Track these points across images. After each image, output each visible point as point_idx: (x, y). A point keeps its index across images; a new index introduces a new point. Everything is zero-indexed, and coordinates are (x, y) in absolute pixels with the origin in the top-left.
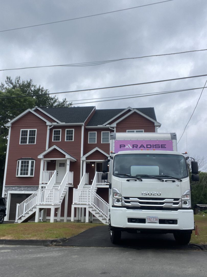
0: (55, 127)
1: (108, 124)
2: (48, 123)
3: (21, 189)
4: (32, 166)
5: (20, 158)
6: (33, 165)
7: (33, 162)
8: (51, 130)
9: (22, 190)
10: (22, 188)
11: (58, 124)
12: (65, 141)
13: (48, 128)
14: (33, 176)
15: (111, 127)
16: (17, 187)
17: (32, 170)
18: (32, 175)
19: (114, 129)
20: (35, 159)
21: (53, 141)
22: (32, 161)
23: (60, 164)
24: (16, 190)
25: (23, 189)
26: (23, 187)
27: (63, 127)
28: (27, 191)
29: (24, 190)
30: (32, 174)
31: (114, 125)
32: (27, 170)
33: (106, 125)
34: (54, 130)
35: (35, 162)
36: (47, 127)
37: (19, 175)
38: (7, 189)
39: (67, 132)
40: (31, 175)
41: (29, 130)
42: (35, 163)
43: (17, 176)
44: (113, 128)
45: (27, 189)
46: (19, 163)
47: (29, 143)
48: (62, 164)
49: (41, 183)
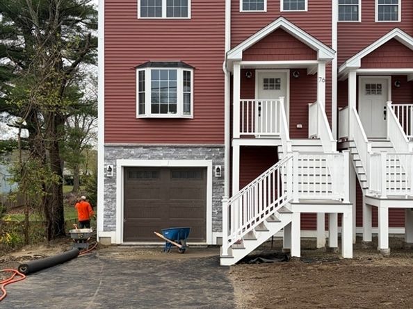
3: (155, 153)
4: (186, 83)
5: (143, 62)
6: (189, 84)
7: (189, 72)
9: (160, 158)
10: (159, 151)
14: (191, 116)
16: (144, 147)
17: (187, 98)
18: (189, 113)
20: (194, 66)
21: (241, 10)
22: (184, 72)
23: (266, 81)
24: (140, 157)
26: (163, 147)
28: (176, 158)
29: (165, 157)
30: (187, 110)
32: (173, 97)
35: (194, 73)
37: (148, 114)
38: (111, 154)
40: (185, 113)
42: (194, 76)
43: (138, 116)
45: (175, 155)
46: (142, 75)
47: (167, 16)
48: (272, 80)
49: (239, 137)
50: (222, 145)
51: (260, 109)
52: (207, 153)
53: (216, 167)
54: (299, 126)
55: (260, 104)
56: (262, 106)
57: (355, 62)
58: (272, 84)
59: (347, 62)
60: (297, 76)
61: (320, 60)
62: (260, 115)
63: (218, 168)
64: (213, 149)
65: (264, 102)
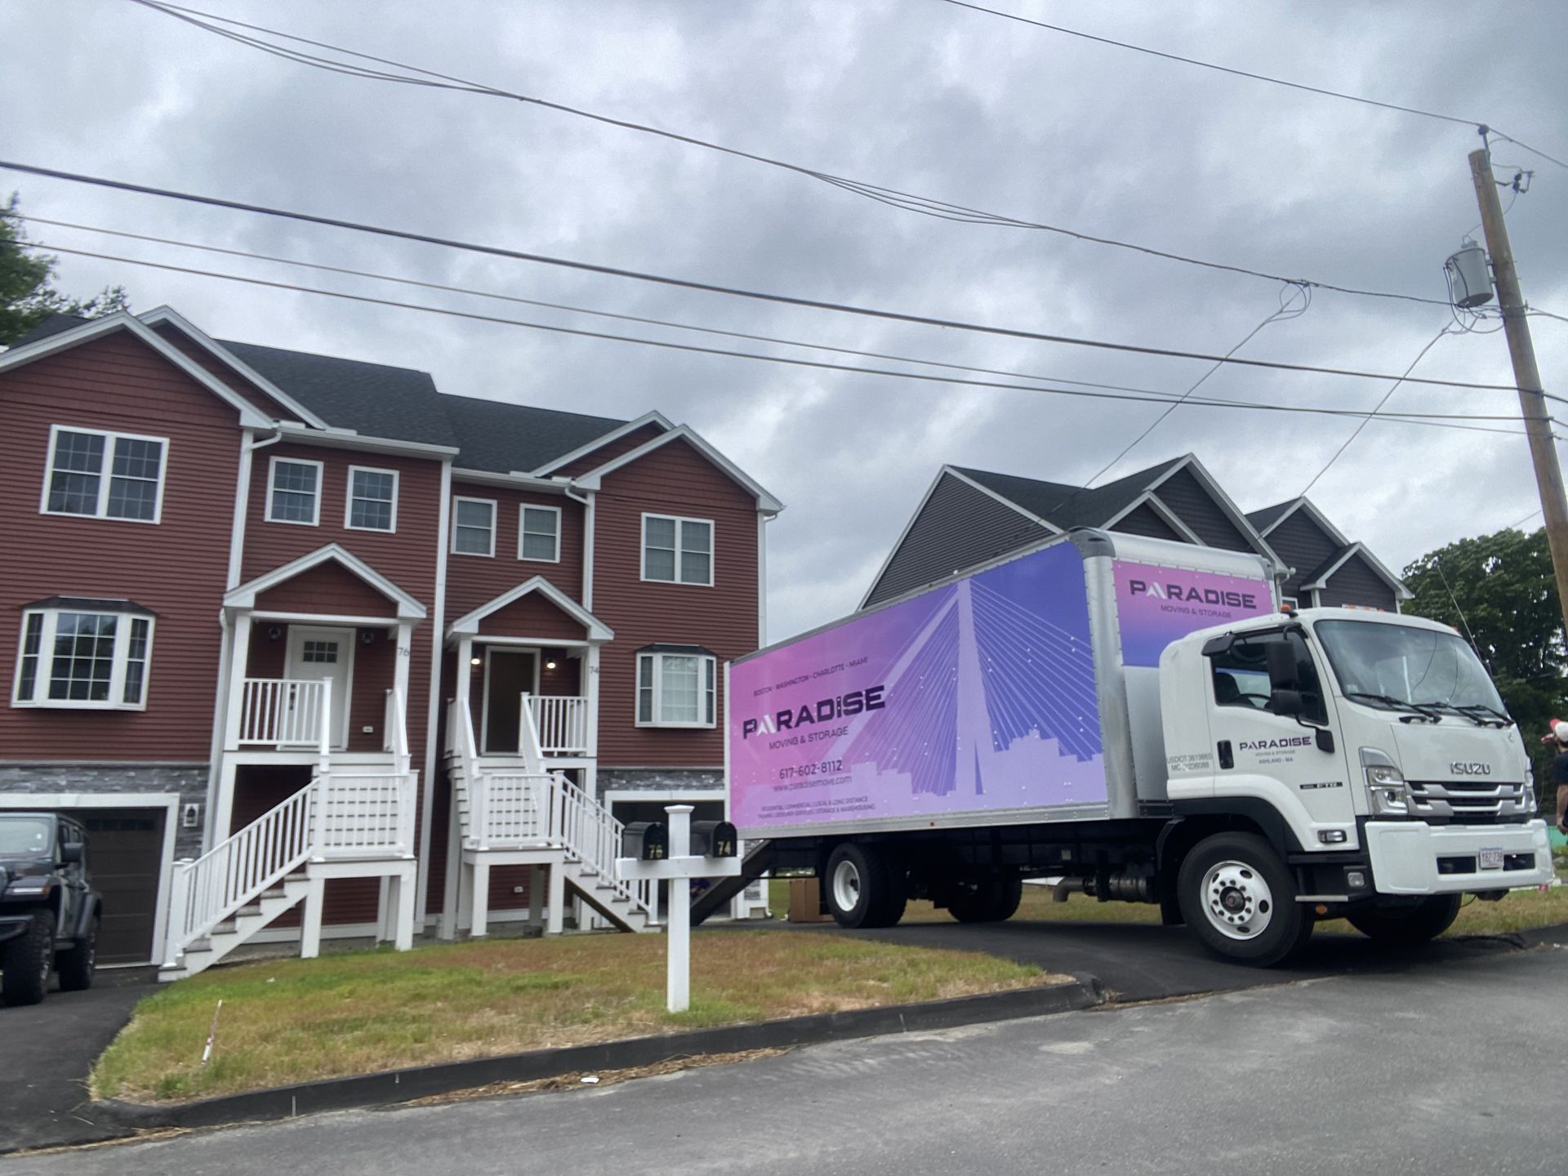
0: (289, 446)
1: (560, 472)
2: (252, 417)
4: (137, 647)
5: (41, 598)
6: (143, 644)
7: (145, 623)
8: (260, 459)
9: (59, 789)
10: (58, 775)
11: (310, 432)
12: (342, 527)
13: (248, 444)
14: (141, 706)
15: (573, 489)
16: (23, 768)
17: (134, 670)
18: (137, 701)
19: (584, 496)
20: (157, 610)
21: (268, 518)
22: (135, 621)
23: (309, 645)
24: (10, 786)
25: (63, 783)
26: (68, 767)
27: (337, 456)
28: (97, 790)
29: (71, 787)
30: (132, 693)
31: (591, 481)
32: (105, 668)
33: (548, 476)
34: (274, 460)
35: (157, 625)
36: (240, 436)
37: (41, 698)
39: (356, 480)
40: (126, 700)
41: (111, 437)
42: (156, 631)
43: (16, 704)
44: (583, 493)
45: (97, 783)
46: (36, 623)
47: (109, 514)
48: (321, 646)
49: (236, 748)
50: (204, 763)
51: (293, 696)
52: (170, 779)
53: (188, 807)
54: (368, 729)
55: (293, 686)
56: (298, 691)
57: (468, 625)
58: (320, 652)
59: (455, 623)
60: (368, 641)
61: (403, 619)
62: (291, 708)
63: (192, 812)
64: (184, 772)
65: (303, 687)
